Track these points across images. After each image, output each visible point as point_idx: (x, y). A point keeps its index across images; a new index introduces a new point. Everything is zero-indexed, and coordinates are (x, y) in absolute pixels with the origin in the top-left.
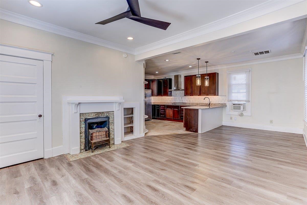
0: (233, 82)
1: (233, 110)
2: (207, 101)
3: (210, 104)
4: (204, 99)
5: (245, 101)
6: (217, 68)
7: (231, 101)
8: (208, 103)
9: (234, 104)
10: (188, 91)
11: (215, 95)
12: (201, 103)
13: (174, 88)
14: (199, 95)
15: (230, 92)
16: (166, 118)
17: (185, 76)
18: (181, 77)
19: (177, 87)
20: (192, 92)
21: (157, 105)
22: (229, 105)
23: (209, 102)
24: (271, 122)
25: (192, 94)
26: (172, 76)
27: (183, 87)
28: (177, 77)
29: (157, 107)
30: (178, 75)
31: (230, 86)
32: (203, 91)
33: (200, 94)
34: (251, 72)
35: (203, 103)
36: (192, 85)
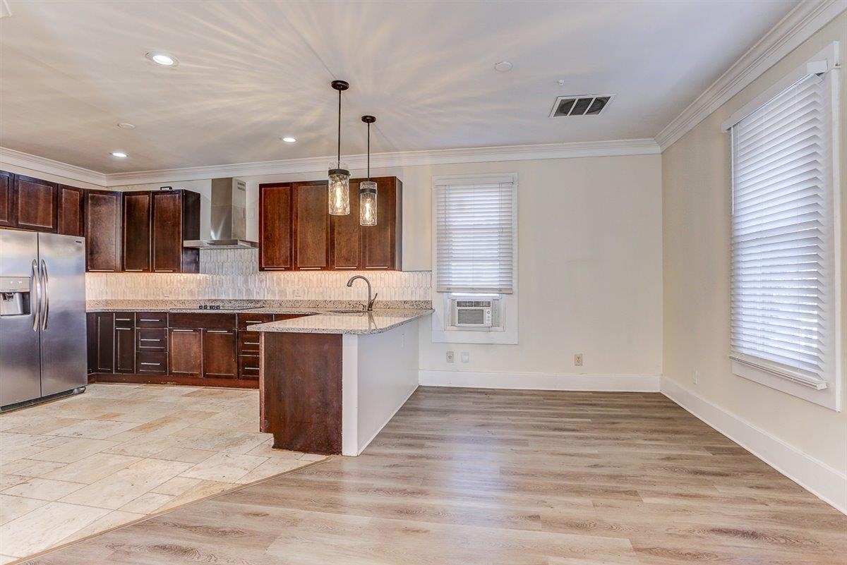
0: (457, 220)
1: (457, 324)
2: (358, 293)
3: (371, 305)
4: (349, 285)
5: (500, 290)
6: (396, 163)
7: (449, 290)
8: (365, 299)
9: (459, 304)
10: (277, 248)
11: (392, 267)
12: (333, 299)
13: (209, 232)
14: (323, 269)
15: (443, 255)
16: (171, 373)
17: (261, 186)
18: (244, 190)
19: (227, 230)
20: (296, 252)
21: (119, 314)
22: (442, 306)
23: (370, 296)
24: (579, 360)
25: (296, 264)
26: (200, 182)
27: (251, 231)
28: (224, 188)
29: (119, 324)
30: (229, 181)
31: (444, 233)
32: (341, 250)
33: (329, 265)
34: (515, 186)
35: (341, 302)
36: (296, 226)
